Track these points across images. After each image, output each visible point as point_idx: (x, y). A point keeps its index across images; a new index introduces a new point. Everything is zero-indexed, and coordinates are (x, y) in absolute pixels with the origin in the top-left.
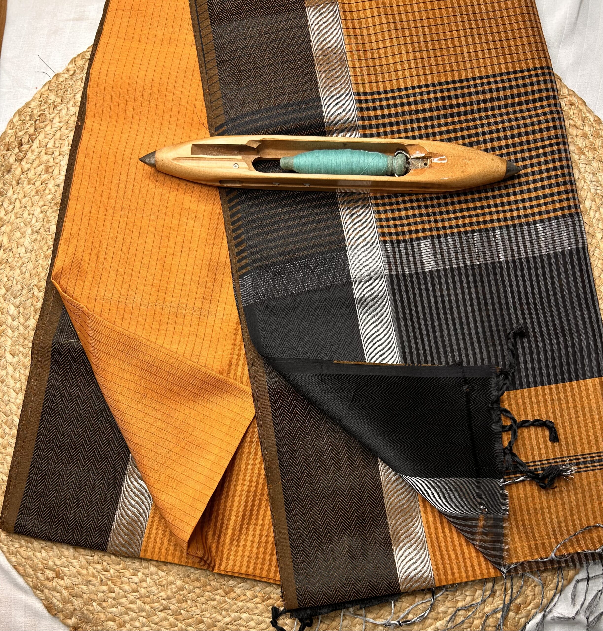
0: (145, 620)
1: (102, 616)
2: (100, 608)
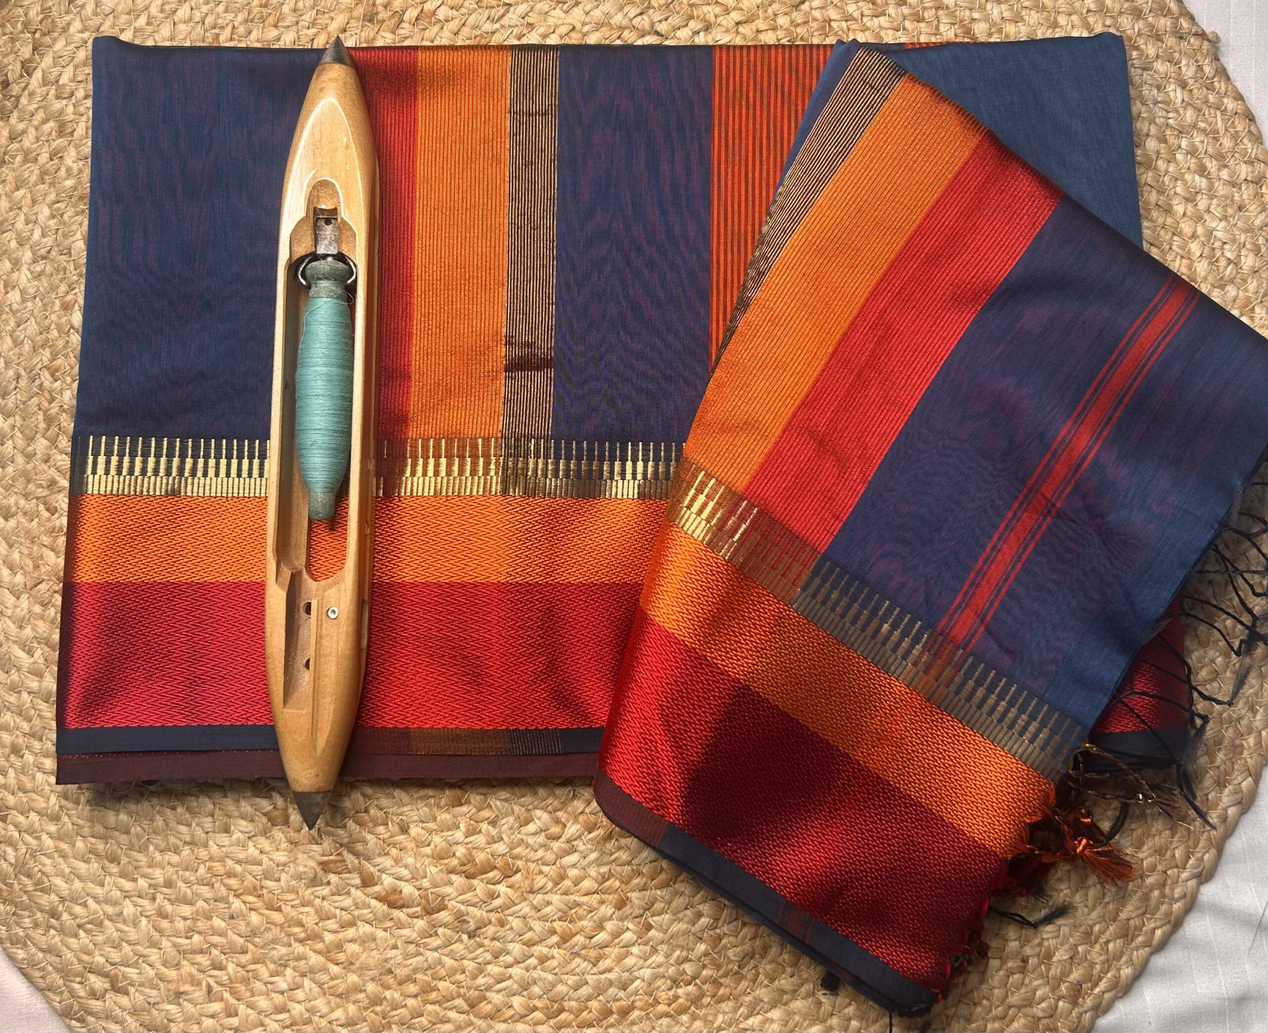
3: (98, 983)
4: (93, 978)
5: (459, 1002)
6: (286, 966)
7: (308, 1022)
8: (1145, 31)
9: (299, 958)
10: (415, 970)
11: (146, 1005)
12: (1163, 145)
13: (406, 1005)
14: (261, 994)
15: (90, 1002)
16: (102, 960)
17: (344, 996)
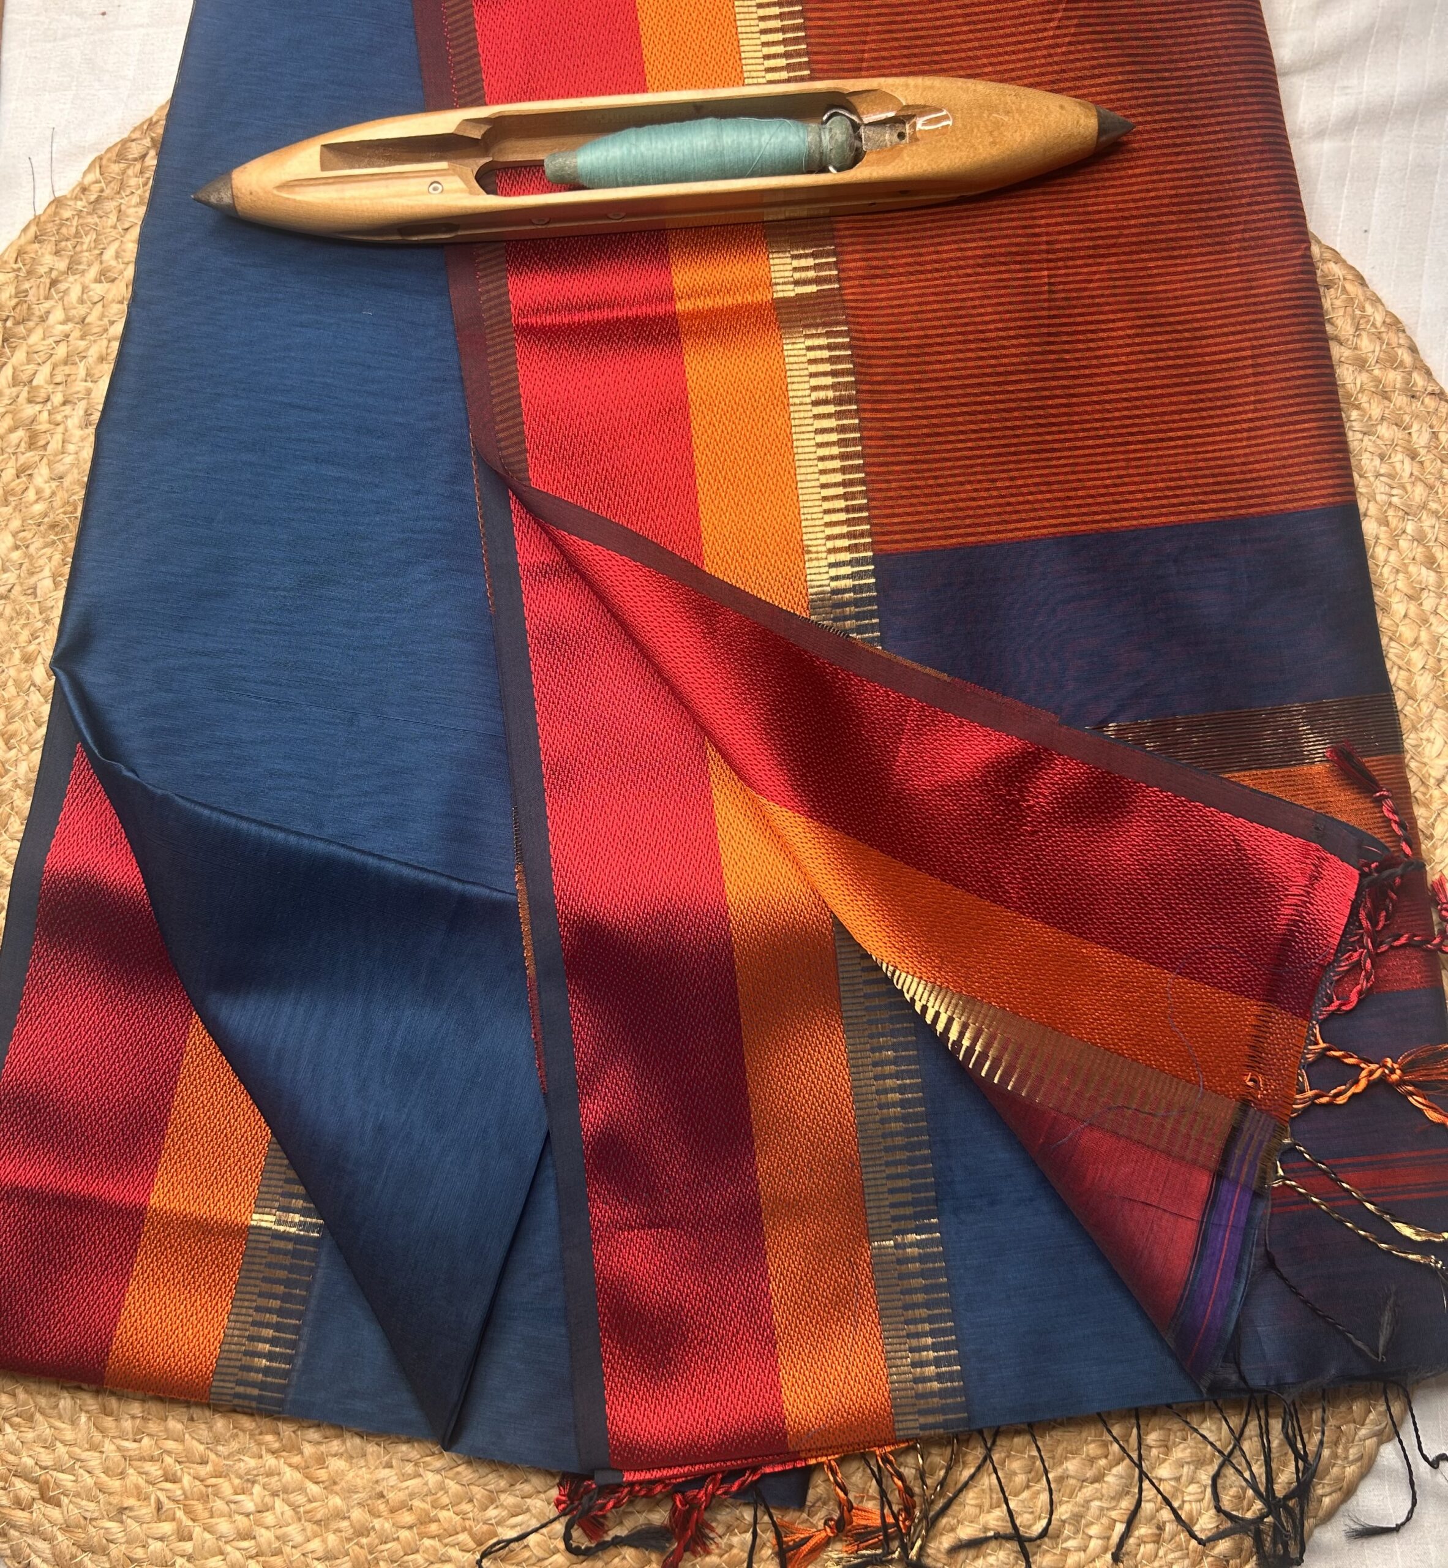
3: (25, 1490)
4: (19, 1484)
5: (463, 1537)
6: (254, 1482)
7: (278, 1552)
8: (1371, 386)
9: (270, 1474)
10: (412, 1496)
11: (82, 1522)
12: (1384, 528)
13: (398, 1539)
14: (222, 1515)
15: (13, 1512)
16: (30, 1462)
17: (323, 1523)
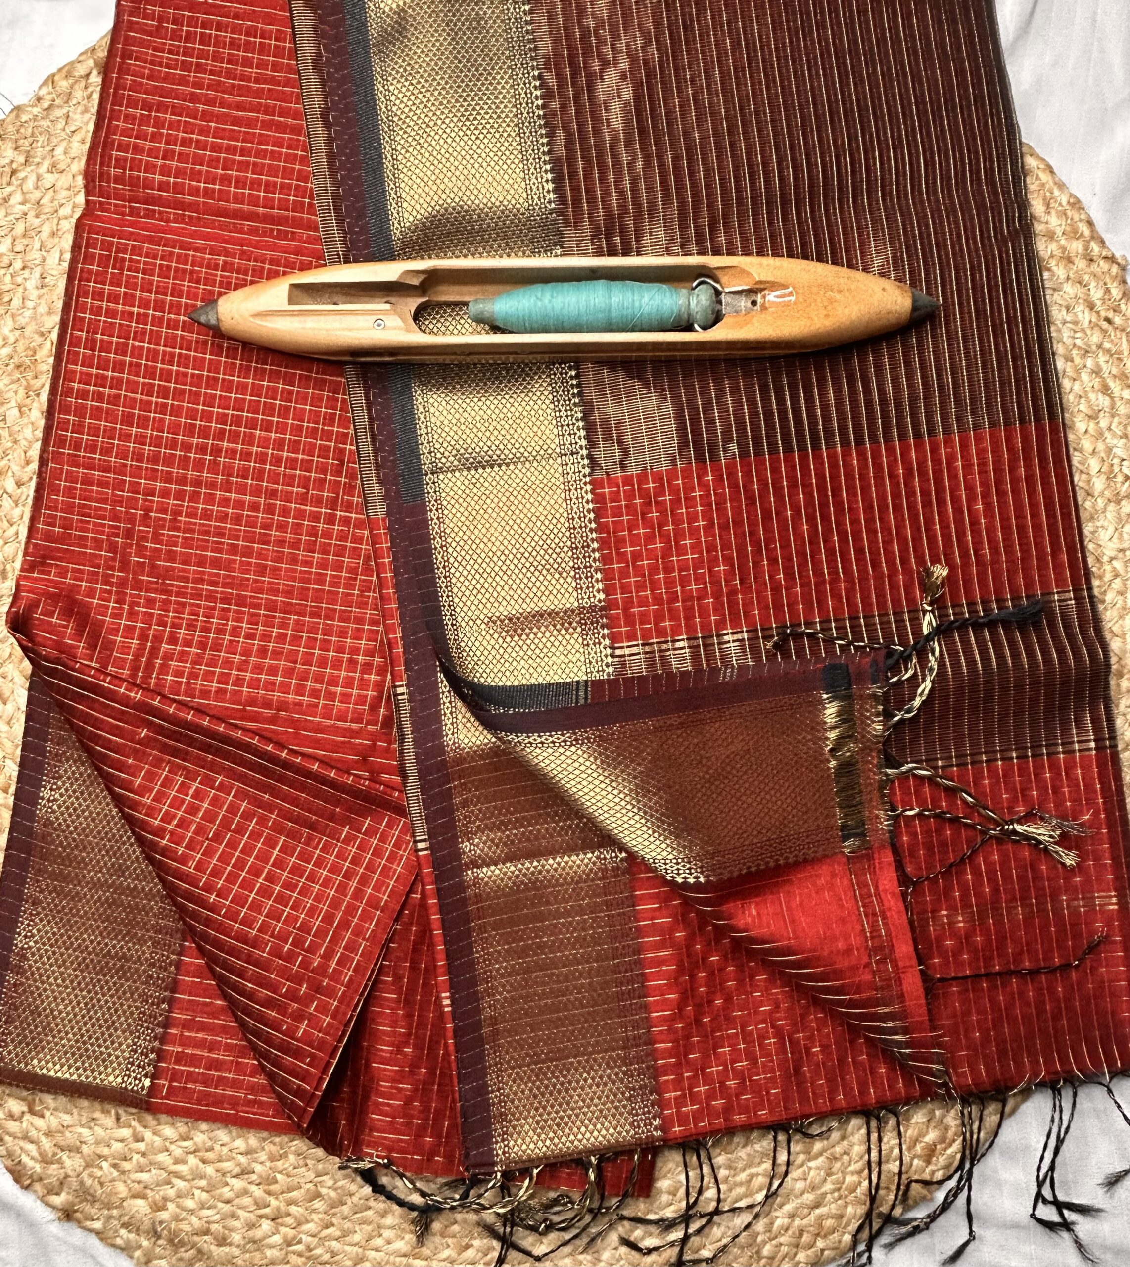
0: (204, 1194)
1: (121, 1189)
2: (115, 1174)
